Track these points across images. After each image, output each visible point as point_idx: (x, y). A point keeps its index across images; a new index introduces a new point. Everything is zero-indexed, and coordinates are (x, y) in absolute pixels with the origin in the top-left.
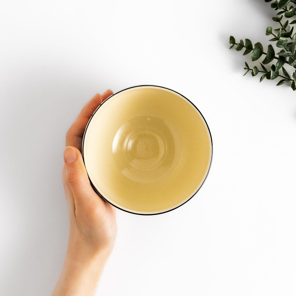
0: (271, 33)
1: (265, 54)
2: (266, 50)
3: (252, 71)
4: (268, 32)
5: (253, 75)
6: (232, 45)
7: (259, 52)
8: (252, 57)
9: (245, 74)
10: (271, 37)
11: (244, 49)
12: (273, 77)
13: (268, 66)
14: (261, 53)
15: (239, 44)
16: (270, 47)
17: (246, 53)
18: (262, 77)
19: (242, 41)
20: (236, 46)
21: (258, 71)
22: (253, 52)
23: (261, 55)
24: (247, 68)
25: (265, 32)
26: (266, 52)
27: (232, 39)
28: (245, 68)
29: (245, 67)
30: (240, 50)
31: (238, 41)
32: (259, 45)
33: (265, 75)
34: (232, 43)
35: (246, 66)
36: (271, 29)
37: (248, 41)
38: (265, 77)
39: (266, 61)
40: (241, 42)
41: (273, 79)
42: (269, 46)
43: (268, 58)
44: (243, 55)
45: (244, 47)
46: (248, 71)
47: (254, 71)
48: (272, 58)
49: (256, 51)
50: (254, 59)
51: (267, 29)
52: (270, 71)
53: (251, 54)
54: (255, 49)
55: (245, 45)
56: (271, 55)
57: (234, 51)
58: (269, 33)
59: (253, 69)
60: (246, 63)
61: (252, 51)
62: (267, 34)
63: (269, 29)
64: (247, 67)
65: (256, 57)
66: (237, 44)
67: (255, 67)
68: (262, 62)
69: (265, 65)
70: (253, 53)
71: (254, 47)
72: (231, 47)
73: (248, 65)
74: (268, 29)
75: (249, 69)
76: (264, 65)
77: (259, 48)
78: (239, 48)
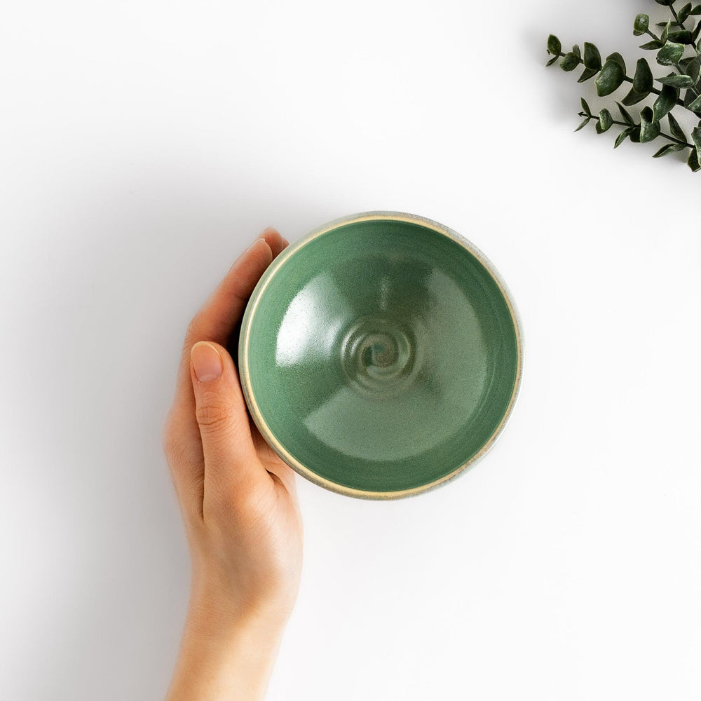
0: (647, 31)
2: (631, 71)
3: (597, 121)
4: (640, 28)
5: (600, 131)
6: (554, 56)
7: (615, 74)
8: (598, 86)
9: (581, 127)
10: (646, 38)
11: (581, 68)
12: (647, 136)
13: (635, 110)
14: (620, 77)
15: (570, 54)
16: (643, 64)
17: (585, 77)
18: (620, 135)
19: (576, 49)
20: (561, 59)
21: (610, 122)
22: (601, 74)
23: (619, 83)
24: (585, 113)
25: (633, 29)
26: (632, 76)
27: (554, 43)
28: (581, 114)
29: (582, 110)
30: (572, 68)
31: (566, 48)
32: (616, 60)
33: (628, 130)
34: (554, 53)
35: (584, 107)
36: (647, 21)
37: (590, 47)
38: (627, 135)
39: (631, 99)
40: (573, 51)
41: (646, 140)
42: (639, 61)
43: (638, 91)
44: (579, 81)
45: (582, 61)
46: (588, 119)
47: (601, 119)
48: (646, 91)
49: (608, 73)
50: (603, 92)
51: (638, 20)
52: (640, 123)
53: (597, 79)
54: (606, 66)
55: (582, 58)
56: (642, 82)
57: (557, 71)
58: (641, 30)
59: (600, 116)
60: (583, 101)
61: (600, 72)
62: (635, 33)
63: (642, 20)
64: (586, 112)
65: (607, 86)
66: (563, 55)
67: (605, 112)
68: (622, 102)
69: (627, 108)
70: (600, 76)
71: (603, 63)
72: (551, 62)
73: (587, 106)
75: (590, 116)
76: (625, 107)
77: (616, 64)
78: (568, 63)
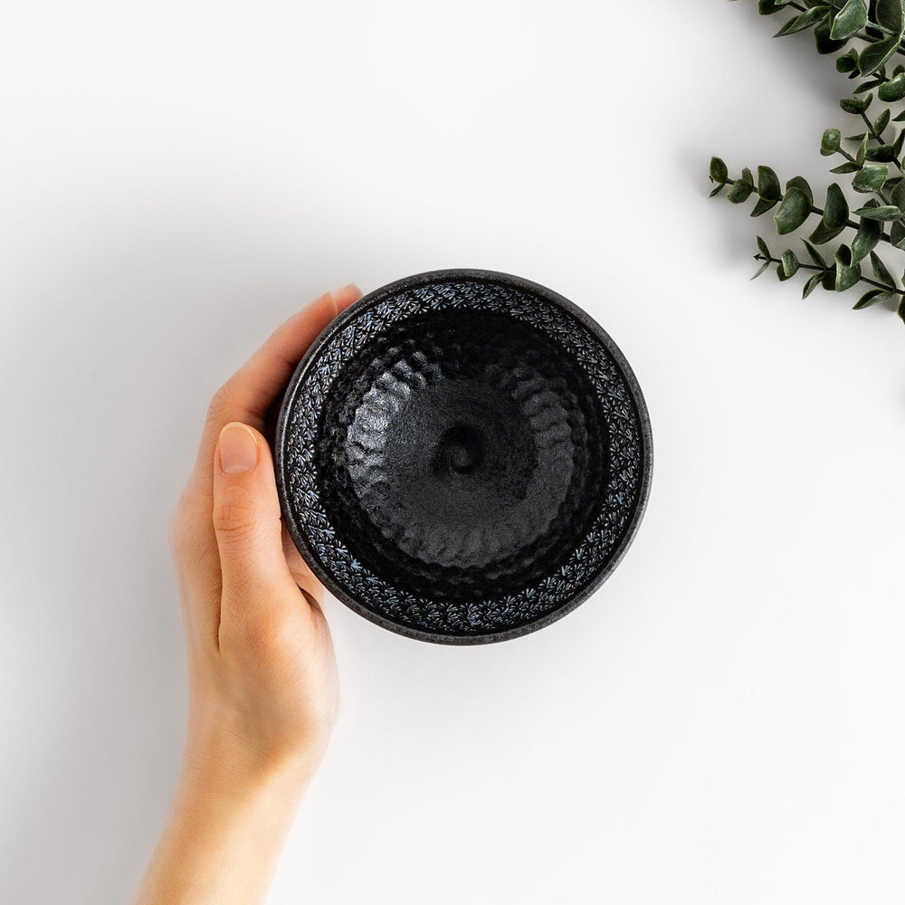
0: (838, 149)
1: (820, 212)
2: (820, 200)
3: (778, 264)
4: (829, 146)
5: (782, 277)
6: (719, 184)
7: (800, 205)
8: (779, 223)
10: (837, 160)
11: (755, 198)
12: (845, 283)
13: (828, 249)
14: (807, 208)
15: (740, 181)
16: (835, 190)
17: (759, 210)
18: (809, 282)
19: (747, 173)
20: (729, 188)
21: (796, 266)
22: (782, 207)
23: (805, 216)
24: (762, 255)
25: (820, 147)
26: (822, 208)
27: (718, 168)
28: (757, 257)
29: (759, 251)
30: (743, 200)
31: (734, 173)
32: (799, 185)
33: (820, 276)
34: (718, 180)
35: (761, 248)
36: (837, 137)
37: (766, 172)
38: (818, 282)
39: (821, 235)
40: (744, 177)
41: (843, 288)
42: (829, 188)
43: (829, 225)
44: (752, 215)
45: (756, 190)
46: (767, 264)
47: (784, 264)
48: (840, 226)
49: (790, 205)
50: (784, 230)
51: (826, 136)
52: (835, 266)
53: (777, 212)
54: (788, 196)
55: (756, 185)
56: (836, 215)
57: (724, 204)
58: (831, 148)
59: (782, 259)
60: (760, 240)
61: (779, 203)
62: (823, 153)
63: (832, 136)
64: (764, 255)
65: (790, 221)
66: (731, 183)
67: (790, 254)
68: (810, 239)
69: (817, 248)
70: (780, 209)
71: (783, 192)
72: (715, 192)
73: (765, 246)
74: (828, 137)
75: (769, 259)
76: (815, 246)
77: (800, 193)
78: (738, 194)
